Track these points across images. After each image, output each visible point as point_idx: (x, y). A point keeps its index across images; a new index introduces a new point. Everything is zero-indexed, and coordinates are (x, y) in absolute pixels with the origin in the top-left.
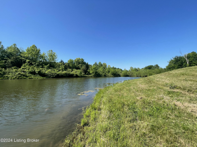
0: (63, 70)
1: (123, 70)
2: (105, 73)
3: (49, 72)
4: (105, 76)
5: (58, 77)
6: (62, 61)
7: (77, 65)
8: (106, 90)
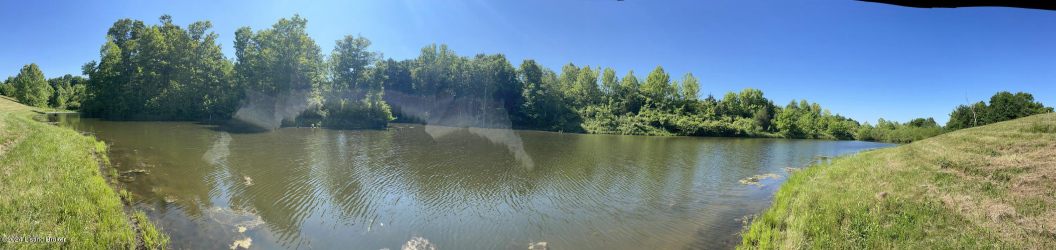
0: (712, 119)
1: (861, 123)
2: (817, 131)
3: (684, 122)
4: (815, 137)
5: (702, 134)
6: (710, 98)
7: (745, 107)
8: (810, 174)
